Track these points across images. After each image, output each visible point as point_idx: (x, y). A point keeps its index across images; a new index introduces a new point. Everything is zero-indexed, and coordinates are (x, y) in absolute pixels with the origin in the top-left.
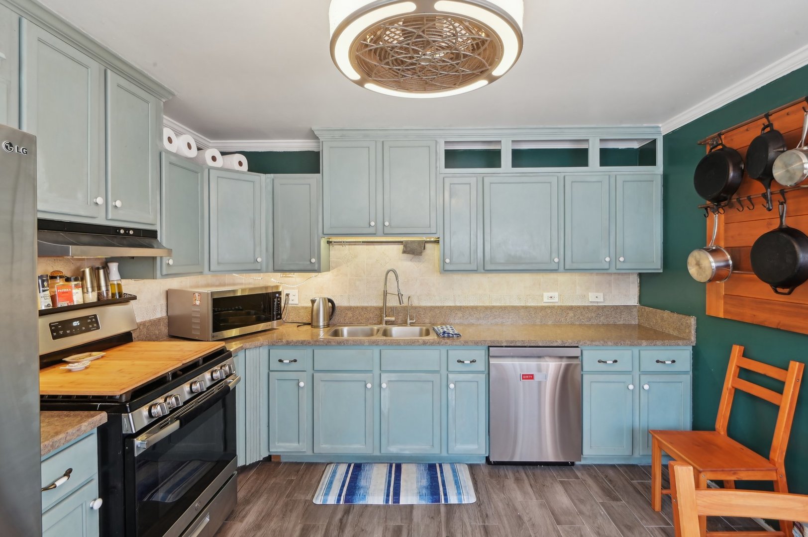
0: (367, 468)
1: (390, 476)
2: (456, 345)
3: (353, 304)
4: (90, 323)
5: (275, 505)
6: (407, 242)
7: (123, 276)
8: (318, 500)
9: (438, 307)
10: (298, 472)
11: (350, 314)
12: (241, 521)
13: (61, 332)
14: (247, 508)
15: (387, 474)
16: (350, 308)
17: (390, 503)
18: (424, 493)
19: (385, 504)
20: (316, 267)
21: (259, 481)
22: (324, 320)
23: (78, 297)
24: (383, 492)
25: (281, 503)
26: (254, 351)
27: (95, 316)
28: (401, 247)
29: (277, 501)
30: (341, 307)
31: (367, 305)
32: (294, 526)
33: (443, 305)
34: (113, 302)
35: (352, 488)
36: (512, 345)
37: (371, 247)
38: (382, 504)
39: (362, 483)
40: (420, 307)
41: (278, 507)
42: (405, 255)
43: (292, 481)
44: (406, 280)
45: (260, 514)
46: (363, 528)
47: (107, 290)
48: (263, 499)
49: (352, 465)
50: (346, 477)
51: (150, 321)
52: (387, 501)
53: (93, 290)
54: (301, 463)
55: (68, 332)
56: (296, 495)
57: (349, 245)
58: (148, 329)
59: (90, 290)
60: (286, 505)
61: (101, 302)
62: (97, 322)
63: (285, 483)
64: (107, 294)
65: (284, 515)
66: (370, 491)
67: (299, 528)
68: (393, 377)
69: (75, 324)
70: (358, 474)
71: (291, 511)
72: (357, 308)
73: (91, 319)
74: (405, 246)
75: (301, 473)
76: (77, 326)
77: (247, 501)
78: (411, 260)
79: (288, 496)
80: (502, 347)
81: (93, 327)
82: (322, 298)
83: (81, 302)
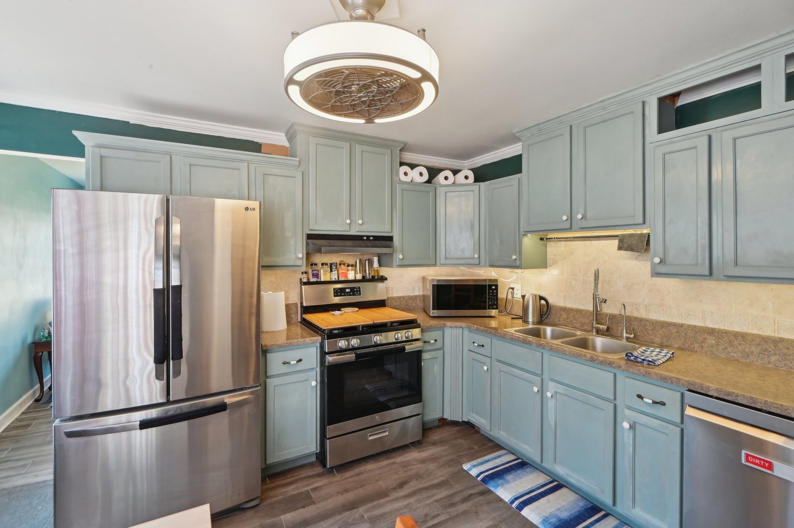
0: (528, 470)
1: (539, 488)
2: (633, 373)
3: (570, 304)
4: (356, 291)
5: (446, 456)
6: (624, 236)
7: (380, 265)
8: (466, 467)
9: (674, 325)
10: (483, 445)
11: (564, 316)
12: (419, 452)
13: (339, 294)
14: (431, 447)
15: (538, 485)
16: (565, 309)
17: (514, 505)
18: (552, 520)
19: (509, 503)
20: (518, 263)
21: (453, 436)
22: (533, 317)
23: (351, 276)
24: (516, 494)
25: (450, 457)
26: (455, 330)
27: (359, 288)
28: (615, 243)
29: (448, 455)
30: (556, 306)
31: (583, 308)
32: (441, 476)
33: (683, 323)
34: (373, 279)
35: (498, 475)
36: (729, 398)
37: (588, 243)
38: (507, 501)
39: (509, 477)
40: (646, 320)
41: (446, 458)
42: (622, 252)
43: (473, 448)
44: (629, 284)
45: (432, 455)
46: (478, 512)
47: (369, 273)
48: (445, 448)
49: (520, 460)
50: (503, 465)
51: (408, 296)
52: (512, 502)
53: (360, 273)
54: (492, 441)
55: (343, 294)
56: (464, 459)
57: (566, 241)
58: (406, 301)
59: (358, 272)
60: (451, 461)
61: (364, 280)
62: (360, 291)
63: (466, 447)
64: (369, 276)
65: (443, 465)
66: (507, 486)
67: (443, 478)
68: (561, 389)
69: (347, 290)
70: (515, 469)
71: (450, 466)
72: (572, 309)
73: (357, 289)
74: (621, 241)
75: (484, 447)
76: (348, 292)
77: (434, 444)
78: (636, 258)
79: (458, 456)
80: (711, 397)
81: (357, 294)
82: (532, 295)
83: (353, 278)
